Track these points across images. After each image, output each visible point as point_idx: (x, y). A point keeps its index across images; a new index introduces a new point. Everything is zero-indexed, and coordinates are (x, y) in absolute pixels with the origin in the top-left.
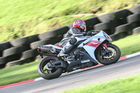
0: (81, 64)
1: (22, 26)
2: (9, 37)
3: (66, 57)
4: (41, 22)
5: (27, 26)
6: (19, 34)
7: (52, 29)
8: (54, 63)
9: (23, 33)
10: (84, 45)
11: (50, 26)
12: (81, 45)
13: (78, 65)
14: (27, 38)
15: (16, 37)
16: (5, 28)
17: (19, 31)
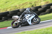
1: (35, 2)
2: (30, 6)
4: (42, 1)
5: (37, 2)
6: (34, 5)
7: (46, 4)
9: (36, 5)
11: (45, 3)
14: (37, 7)
15: (33, 6)
16: (29, 3)
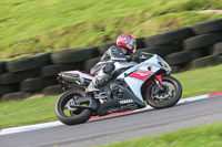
0: (120, 106)
1: (118, 24)
2: (97, 39)
3: (98, 92)
4: (150, 18)
5: (125, 24)
6: (114, 35)
8: (78, 101)
10: (126, 75)
12: (121, 76)
13: (116, 107)
15: (107, 39)
17: (112, 32)
